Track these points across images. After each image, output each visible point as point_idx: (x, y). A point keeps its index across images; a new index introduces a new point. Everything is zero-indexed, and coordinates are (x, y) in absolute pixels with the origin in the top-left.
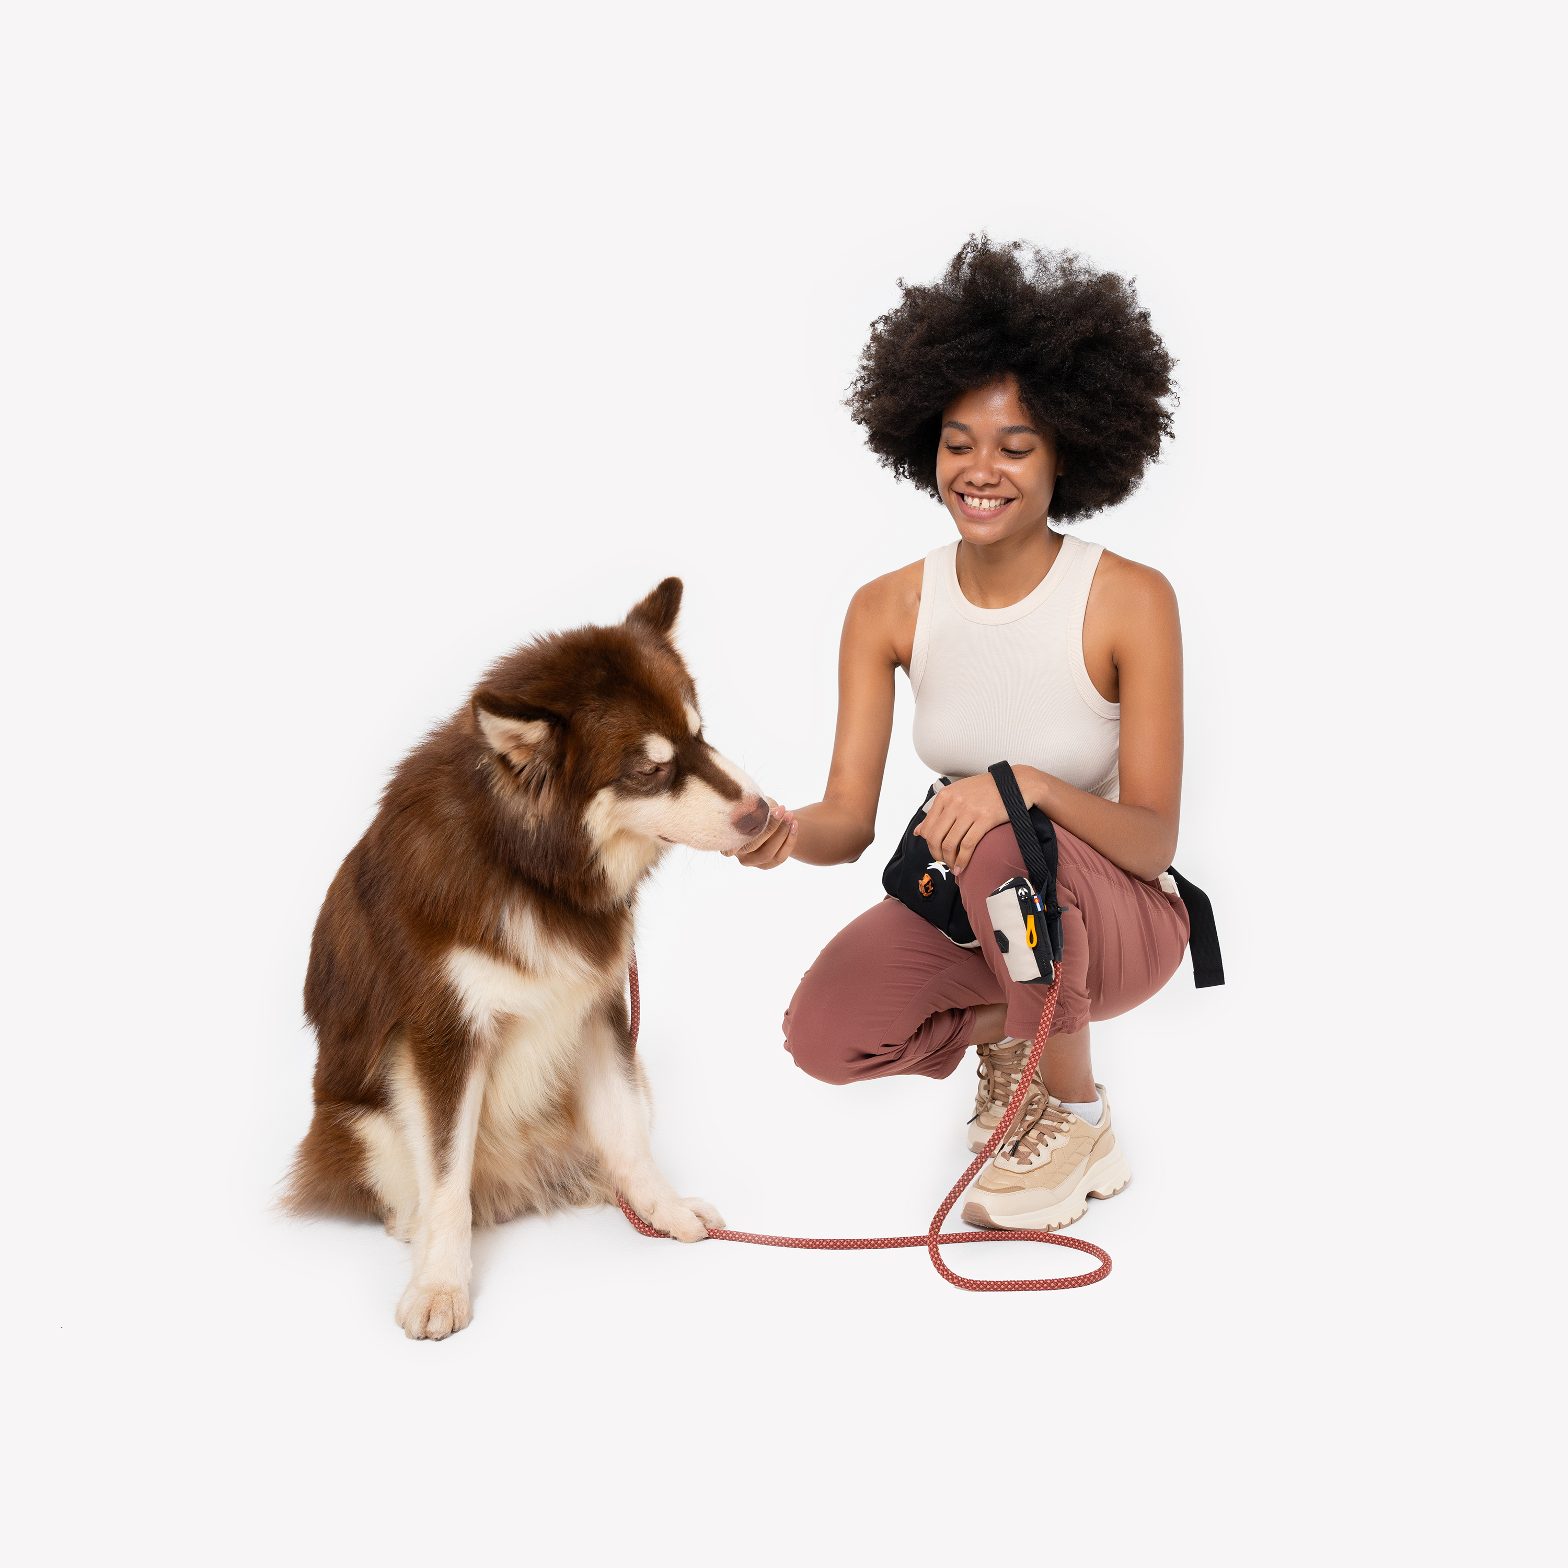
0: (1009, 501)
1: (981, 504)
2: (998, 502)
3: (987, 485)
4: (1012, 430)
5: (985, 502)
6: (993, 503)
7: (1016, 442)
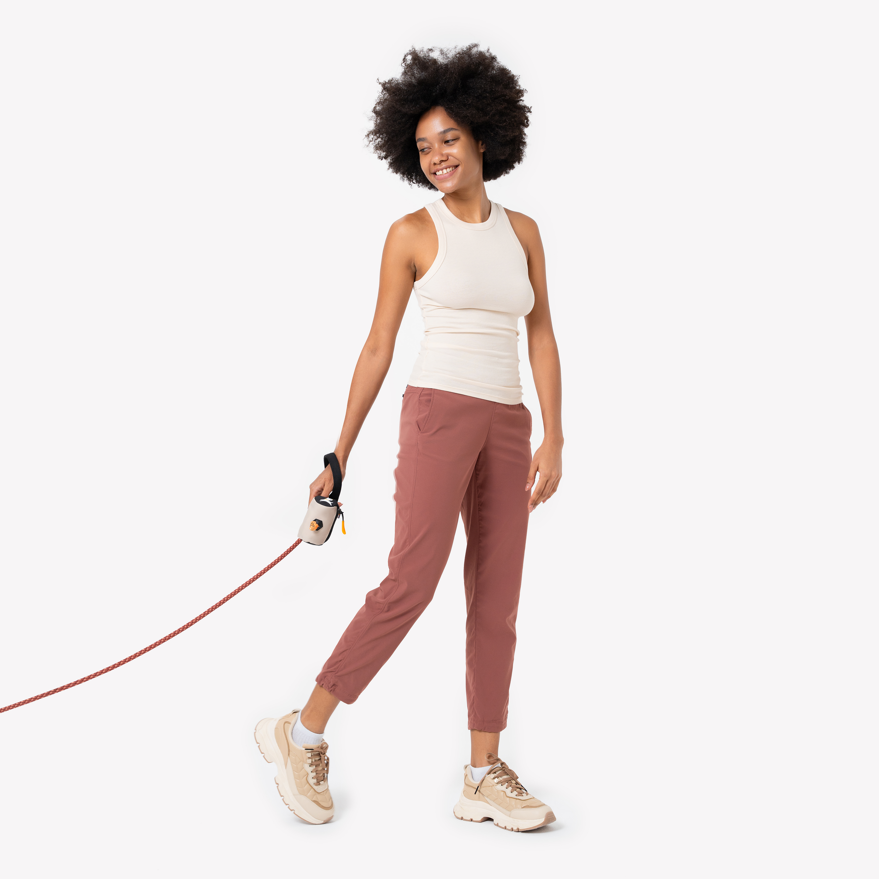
0: (457, 166)
1: (443, 172)
2: (451, 169)
3: (442, 161)
4: (445, 132)
5: (445, 171)
6: (448, 170)
7: (449, 136)
